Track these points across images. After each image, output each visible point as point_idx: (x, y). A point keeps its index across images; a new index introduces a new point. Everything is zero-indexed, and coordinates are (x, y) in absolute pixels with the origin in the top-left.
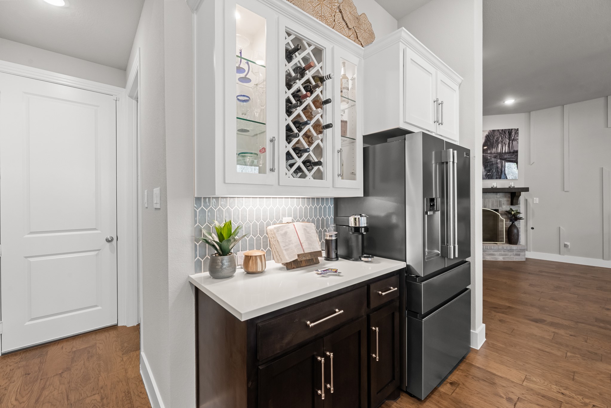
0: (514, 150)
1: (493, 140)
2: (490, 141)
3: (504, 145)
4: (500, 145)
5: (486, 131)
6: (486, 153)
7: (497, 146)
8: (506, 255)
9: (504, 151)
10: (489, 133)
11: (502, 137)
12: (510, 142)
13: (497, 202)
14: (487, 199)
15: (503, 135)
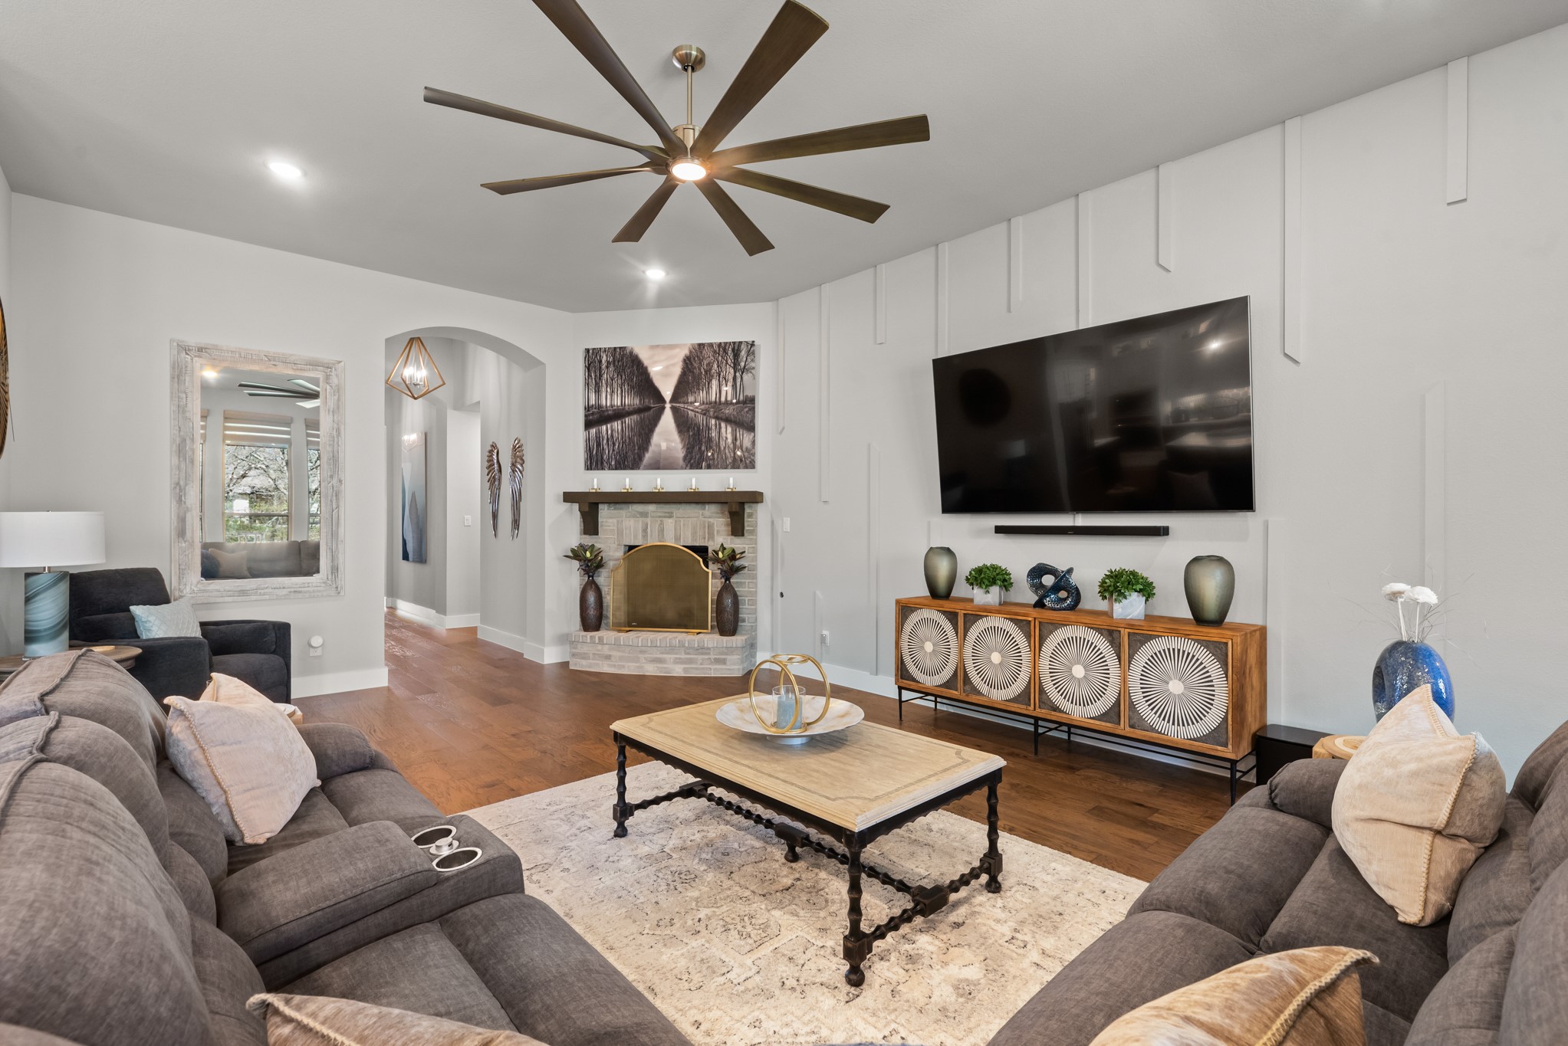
0: (747, 396)
1: (700, 369)
2: (693, 372)
3: (724, 382)
4: (714, 383)
5: (685, 345)
6: (684, 403)
7: (709, 384)
8: (690, 661)
9: (723, 399)
10: (691, 352)
11: (718, 362)
12: (738, 374)
13: (705, 527)
14: (681, 519)
15: (722, 357)
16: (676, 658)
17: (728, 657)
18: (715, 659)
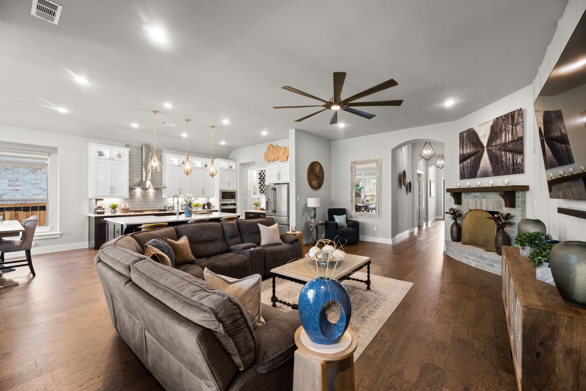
0: (519, 137)
1: (497, 130)
2: (495, 132)
3: (508, 133)
4: (503, 134)
5: (491, 120)
6: (491, 147)
7: (501, 135)
9: (507, 141)
10: (493, 123)
11: (505, 124)
12: (514, 127)
13: (498, 203)
14: (488, 199)
15: (506, 121)
16: (473, 259)
17: (495, 265)
18: (489, 264)
